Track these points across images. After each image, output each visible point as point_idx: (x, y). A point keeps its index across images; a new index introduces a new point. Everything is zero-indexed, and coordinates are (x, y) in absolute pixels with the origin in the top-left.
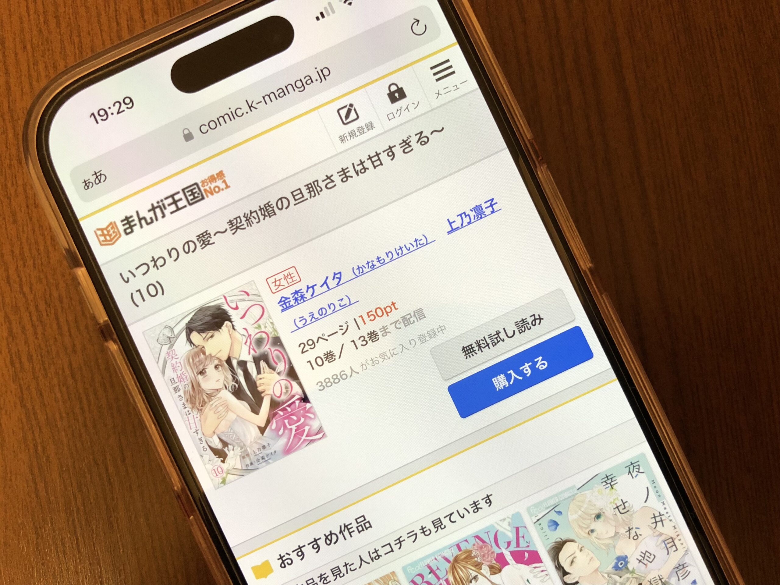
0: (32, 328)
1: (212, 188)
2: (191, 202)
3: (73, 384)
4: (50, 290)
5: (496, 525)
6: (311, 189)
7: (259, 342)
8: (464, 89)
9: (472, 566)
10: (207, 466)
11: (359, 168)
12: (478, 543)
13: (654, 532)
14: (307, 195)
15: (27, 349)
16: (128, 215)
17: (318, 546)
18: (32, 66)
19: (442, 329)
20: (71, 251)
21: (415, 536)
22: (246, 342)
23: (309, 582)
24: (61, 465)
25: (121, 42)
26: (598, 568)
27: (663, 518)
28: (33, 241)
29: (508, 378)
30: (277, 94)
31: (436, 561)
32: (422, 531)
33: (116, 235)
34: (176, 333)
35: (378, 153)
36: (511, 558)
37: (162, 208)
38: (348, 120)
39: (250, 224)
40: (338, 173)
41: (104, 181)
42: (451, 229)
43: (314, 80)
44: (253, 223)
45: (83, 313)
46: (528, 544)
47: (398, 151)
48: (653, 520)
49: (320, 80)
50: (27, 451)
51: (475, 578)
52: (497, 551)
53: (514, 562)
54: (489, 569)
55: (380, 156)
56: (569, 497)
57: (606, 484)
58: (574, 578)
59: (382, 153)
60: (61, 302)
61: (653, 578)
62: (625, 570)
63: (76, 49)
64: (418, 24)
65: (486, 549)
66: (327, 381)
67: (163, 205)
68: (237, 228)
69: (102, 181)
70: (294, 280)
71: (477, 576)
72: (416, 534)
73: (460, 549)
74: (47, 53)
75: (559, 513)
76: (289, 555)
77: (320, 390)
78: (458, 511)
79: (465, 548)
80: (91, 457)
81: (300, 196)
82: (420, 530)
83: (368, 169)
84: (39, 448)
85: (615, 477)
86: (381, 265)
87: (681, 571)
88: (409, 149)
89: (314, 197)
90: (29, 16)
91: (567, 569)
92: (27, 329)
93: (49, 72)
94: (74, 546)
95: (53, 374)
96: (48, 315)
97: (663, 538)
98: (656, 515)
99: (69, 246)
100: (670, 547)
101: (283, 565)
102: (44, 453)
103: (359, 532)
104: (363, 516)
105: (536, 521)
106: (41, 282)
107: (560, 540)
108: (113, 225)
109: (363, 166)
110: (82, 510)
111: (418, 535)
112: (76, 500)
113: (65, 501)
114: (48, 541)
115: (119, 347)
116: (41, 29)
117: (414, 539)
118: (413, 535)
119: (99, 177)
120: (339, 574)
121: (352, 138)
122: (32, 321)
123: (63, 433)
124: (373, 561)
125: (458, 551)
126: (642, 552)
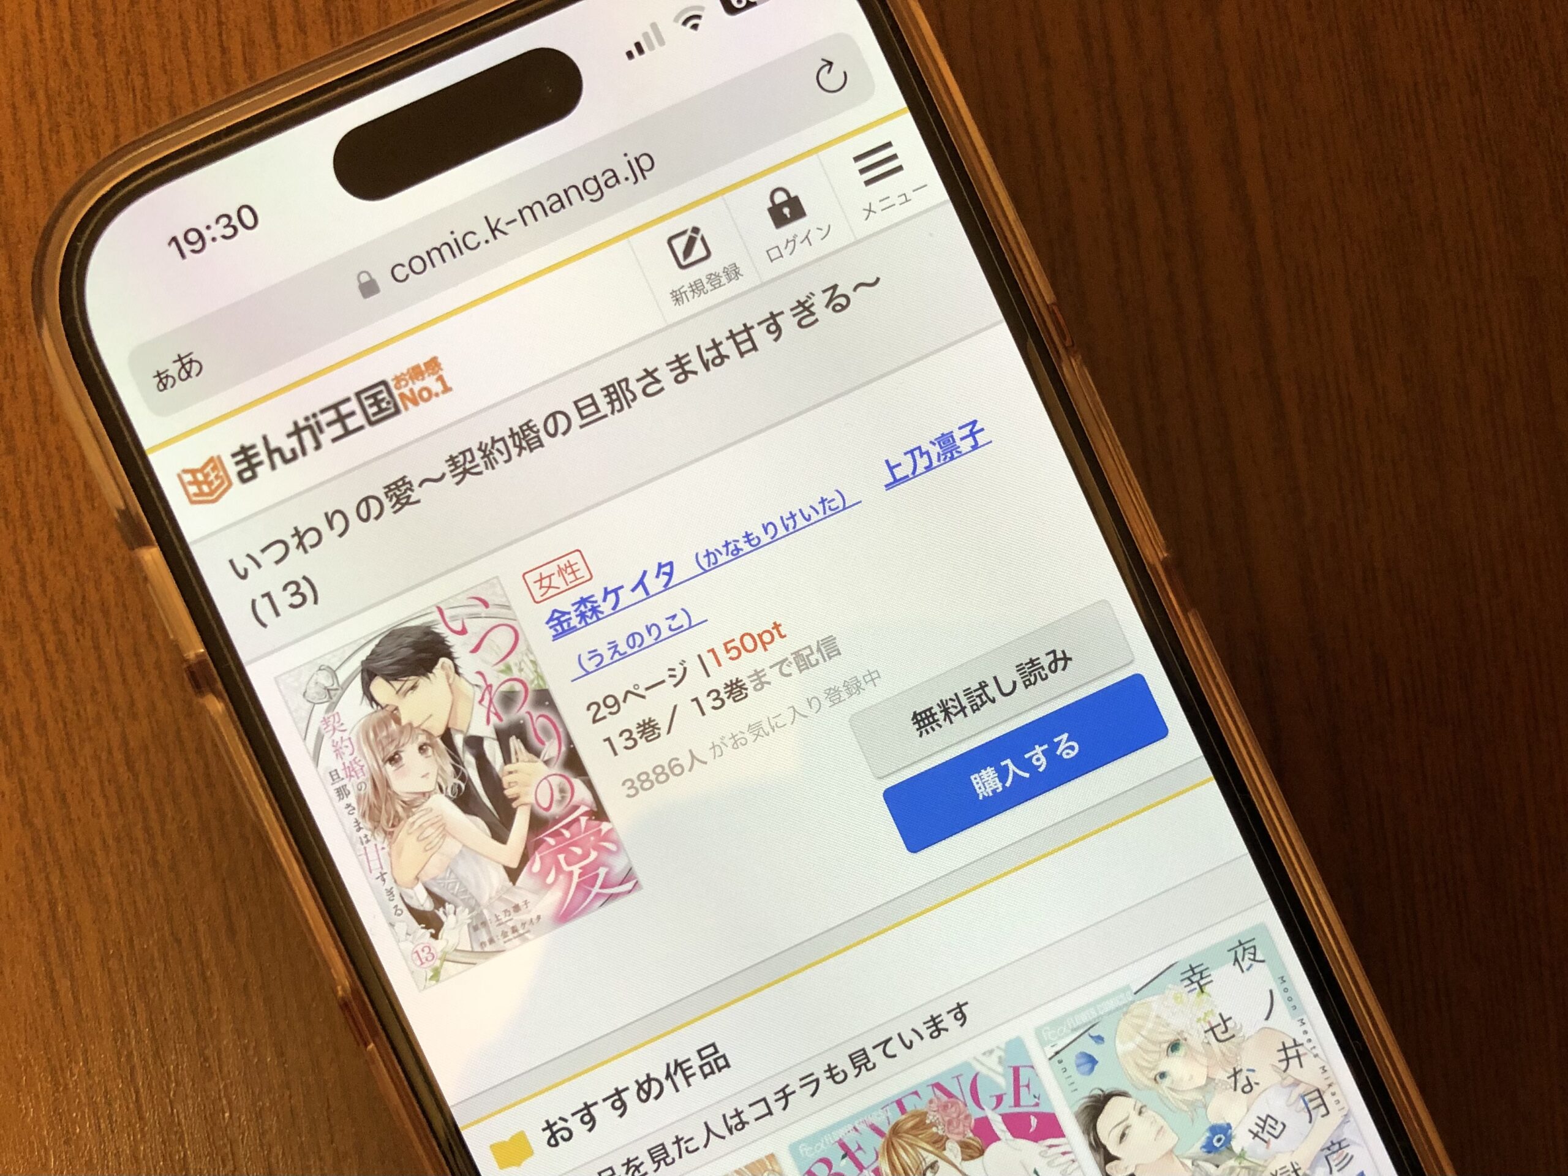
0: (44, 666)
1: (416, 391)
2: (373, 419)
3: (129, 778)
4: (83, 591)
5: (975, 1064)
6: (614, 396)
7: (508, 699)
8: (919, 202)
9: (928, 1143)
10: (403, 945)
11: (709, 355)
12: (938, 1099)
13: (1284, 1079)
14: (605, 408)
15: (35, 709)
16: (247, 444)
17: (624, 1104)
18: (46, 133)
19: (873, 677)
20: (130, 512)
21: (815, 1083)
22: (482, 699)
24: (105, 944)
25: (229, 95)
26: (1173, 1148)
27: (1301, 1050)
28: (48, 490)
29: (1002, 774)
30: (547, 206)
31: (856, 1134)
32: (828, 1074)
33: (222, 483)
34: (341, 680)
35: (749, 325)
36: (1004, 1128)
37: (316, 430)
38: (690, 260)
39: (491, 464)
40: (668, 364)
41: (198, 375)
42: (892, 480)
43: (621, 179)
44: (497, 462)
45: (151, 637)
46: (1037, 1100)
47: (787, 322)
48: (1282, 1055)
49: (634, 180)
50: (35, 915)
51: (933, 1166)
52: (976, 1113)
53: (1009, 1135)
54: (959, 1149)
55: (752, 331)
57: (1189, 982)
58: (1126, 1168)
59: (756, 326)
60: (106, 613)
61: (1281, 1169)
62: (1226, 1153)
63: (138, 100)
64: (829, 71)
65: (953, 1109)
66: (643, 777)
67: (318, 423)
68: (466, 472)
69: (193, 374)
70: (578, 577)
71: (936, 1162)
72: (817, 1080)
73: (903, 1110)
74: (78, 108)
75: (1099, 1039)
76: (566, 1120)
77: (629, 796)
78: (900, 1035)
79: (913, 1108)
80: (166, 928)
81: (592, 409)
82: (826, 1071)
83: (728, 357)
84: (60, 909)
85: (1207, 969)
86: (753, 548)
87: (1335, 1156)
88: (811, 319)
89: (619, 411)
90: (41, 32)
91: (1113, 1150)
92: (34, 667)
94: (131, 1106)
95: (89, 760)
96: (78, 640)
97: (1301, 1089)
98: (1287, 1046)
99: (126, 505)
100: (1314, 1108)
101: (553, 1142)
102: (69, 919)
103: (705, 1076)
104: (713, 1045)
105: (1053, 1054)
106: (65, 574)
107: (1100, 1093)
108: (215, 462)
109: (718, 351)
110: (146, 1035)
111: (821, 1082)
112: (135, 1012)
113: (112, 1014)
114: (78, 1096)
115: (226, 705)
116: (65, 57)
117: (814, 1089)
118: (812, 1082)
119: (188, 367)
120: (664, 1159)
121: (696, 295)
122: (45, 653)
123: (108, 880)
124: (731, 1132)
125: (900, 1114)
126: (1259, 1118)
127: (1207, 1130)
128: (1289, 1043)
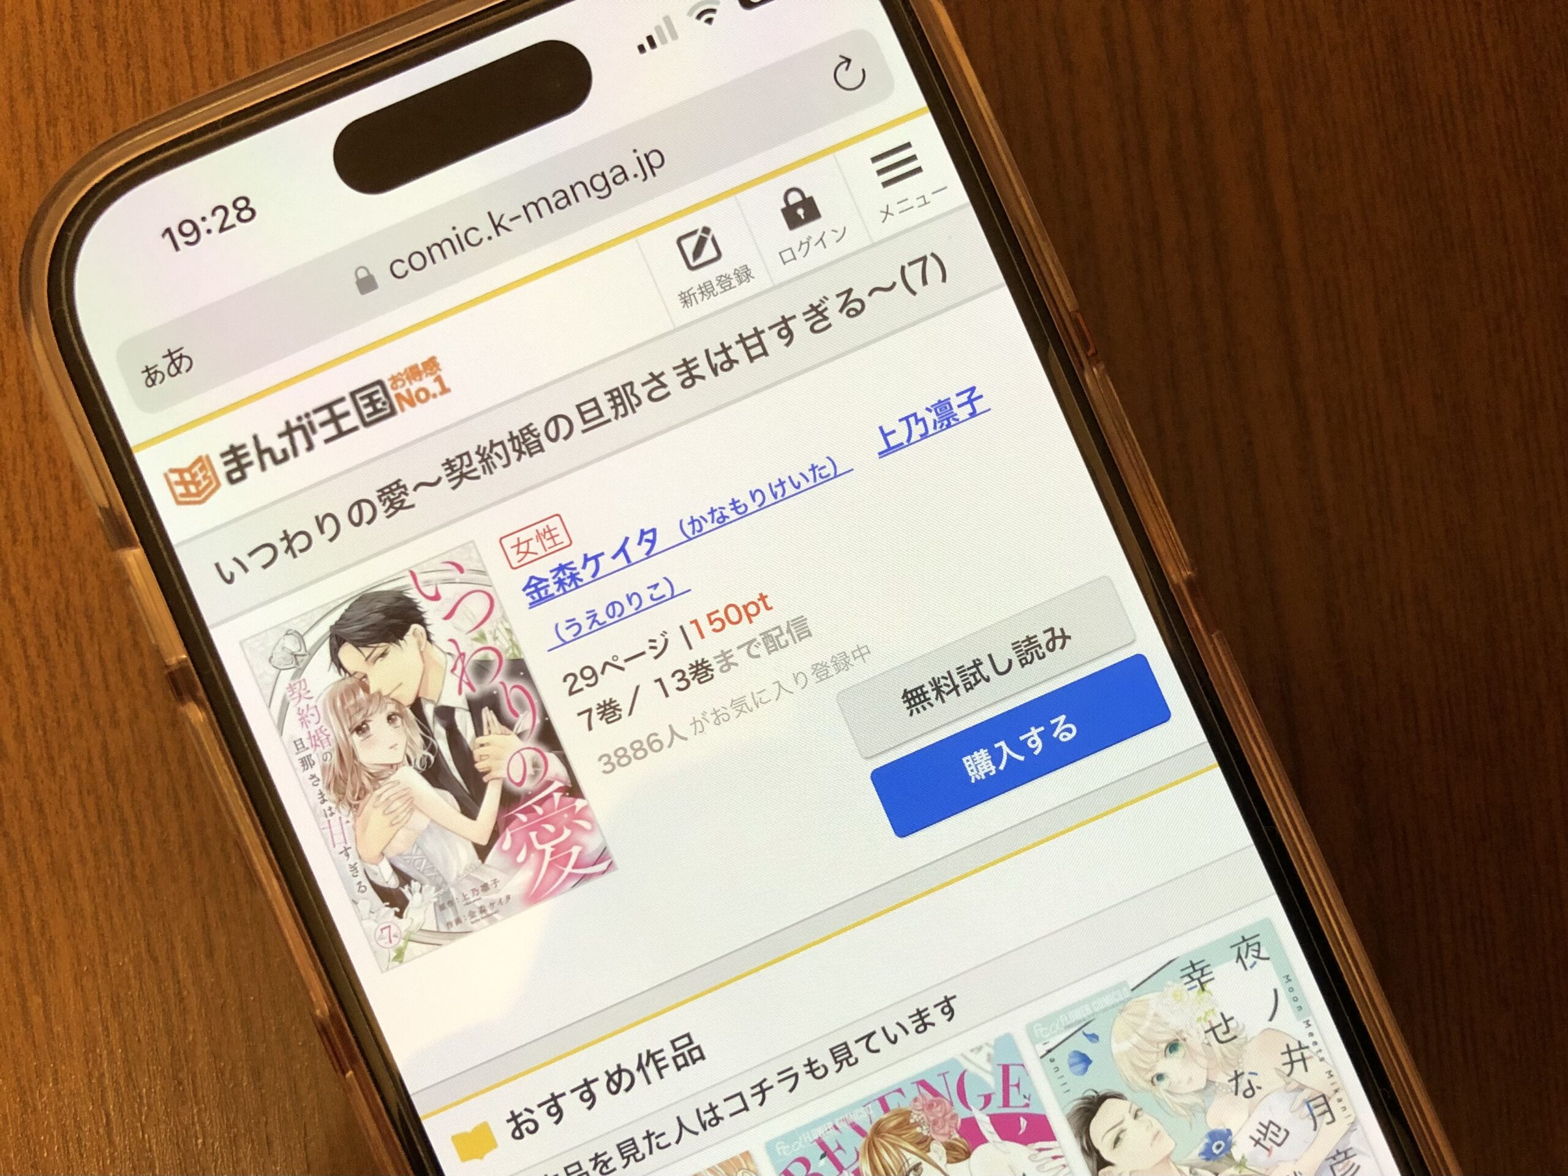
0: (25, 673)
1: (413, 392)
2: (368, 420)
3: (108, 789)
4: (67, 595)
5: (962, 1061)
6: (618, 401)
8: (938, 205)
9: (911, 1143)
11: (718, 360)
12: (923, 1096)
13: (1288, 1083)
14: (608, 413)
15: (15, 715)
16: (237, 444)
17: (593, 1096)
18: (43, 126)
19: (862, 652)
20: (113, 512)
21: (793, 1079)
23: (570, 1170)
24: (79, 960)
25: (230, 83)
26: (1171, 1154)
27: (1306, 1053)
28: (34, 491)
29: (996, 756)
30: (552, 202)
31: (836, 1132)
32: (808, 1069)
33: (210, 483)
35: (759, 330)
36: (992, 1129)
37: (308, 431)
38: (699, 261)
39: (488, 468)
40: (675, 368)
41: (187, 371)
42: (885, 448)
43: (630, 175)
44: (495, 467)
45: (136, 644)
46: (1026, 1101)
47: (800, 327)
48: (1286, 1058)
49: (643, 177)
50: (8, 928)
51: (916, 1168)
52: (963, 1113)
53: (997, 1138)
54: (945, 1151)
55: (762, 336)
56: (1113, 1006)
57: (1189, 979)
59: (767, 330)
60: (89, 617)
62: (1227, 1161)
63: (138, 94)
64: (847, 68)
65: (939, 1108)
67: (310, 423)
68: (463, 476)
69: (183, 369)
71: (920, 1163)
72: (796, 1075)
74: (77, 101)
75: (1093, 1037)
76: (531, 1112)
78: (884, 1029)
79: (897, 1106)
80: (142, 945)
81: (596, 413)
82: (805, 1066)
83: (737, 362)
84: (33, 923)
85: (1208, 966)
86: (739, 516)
87: (1341, 1166)
88: (824, 324)
89: (623, 416)
90: (41, 22)
91: (1106, 1155)
92: (15, 672)
93: (79, 141)
94: (101, 1130)
95: (68, 768)
96: (60, 645)
97: (1305, 1095)
98: (1292, 1048)
99: (110, 503)
100: (1320, 1115)
101: (518, 1134)
102: (43, 935)
103: (679, 1068)
104: (688, 1035)
105: (1044, 1052)
106: (49, 577)
107: (1094, 1094)
108: (203, 462)
109: (727, 356)
110: (119, 1056)
111: (800, 1076)
112: (108, 1033)
113: (85, 1034)
114: (47, 1117)
115: (208, 714)
116: (65, 50)
117: (792, 1084)
118: (791, 1076)
119: (177, 362)
120: (634, 1155)
121: (705, 298)
122: (27, 657)
123: (85, 895)
124: (705, 1128)
125: (882, 1112)
126: (1261, 1124)
127: (1206, 1137)
128: (1294, 1046)
